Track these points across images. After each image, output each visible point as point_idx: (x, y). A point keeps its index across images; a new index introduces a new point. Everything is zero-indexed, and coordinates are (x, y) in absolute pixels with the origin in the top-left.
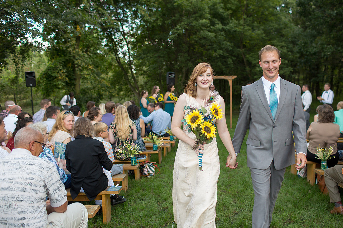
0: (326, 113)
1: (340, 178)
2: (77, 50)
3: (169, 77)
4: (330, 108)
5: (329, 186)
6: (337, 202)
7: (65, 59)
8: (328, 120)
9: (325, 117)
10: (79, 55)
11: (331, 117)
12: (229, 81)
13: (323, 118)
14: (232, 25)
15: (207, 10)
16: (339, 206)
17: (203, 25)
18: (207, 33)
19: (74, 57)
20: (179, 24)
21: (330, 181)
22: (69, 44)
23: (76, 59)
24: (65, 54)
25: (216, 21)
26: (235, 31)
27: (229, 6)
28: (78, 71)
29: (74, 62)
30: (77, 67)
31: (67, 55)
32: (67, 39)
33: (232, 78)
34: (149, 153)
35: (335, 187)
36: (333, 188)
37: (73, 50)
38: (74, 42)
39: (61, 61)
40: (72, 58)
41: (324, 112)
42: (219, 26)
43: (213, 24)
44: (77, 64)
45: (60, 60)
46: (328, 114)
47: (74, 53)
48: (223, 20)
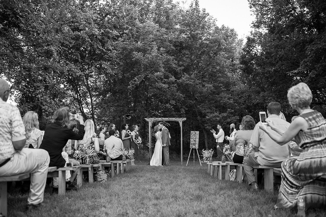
0: (247, 122)
1: (254, 162)
2: (45, 97)
3: (127, 118)
4: (251, 118)
5: (247, 170)
6: (253, 182)
7: (33, 105)
8: (250, 128)
9: (247, 125)
10: (46, 101)
11: (252, 125)
12: (180, 122)
13: (245, 126)
14: (185, 78)
16: (255, 185)
18: (161, 84)
19: (41, 103)
20: (137, 77)
21: (247, 166)
22: (38, 92)
23: (44, 105)
24: (34, 100)
25: (170, 75)
28: (44, 115)
29: (41, 107)
30: (44, 112)
31: (36, 101)
32: (37, 87)
33: (182, 120)
34: (103, 164)
35: (251, 171)
36: (249, 171)
37: (41, 97)
38: (43, 90)
39: (29, 107)
40: (39, 104)
41: (246, 121)
42: (173, 79)
44: (44, 109)
45: (29, 105)
46: (249, 123)
47: (42, 100)
48: (176, 74)
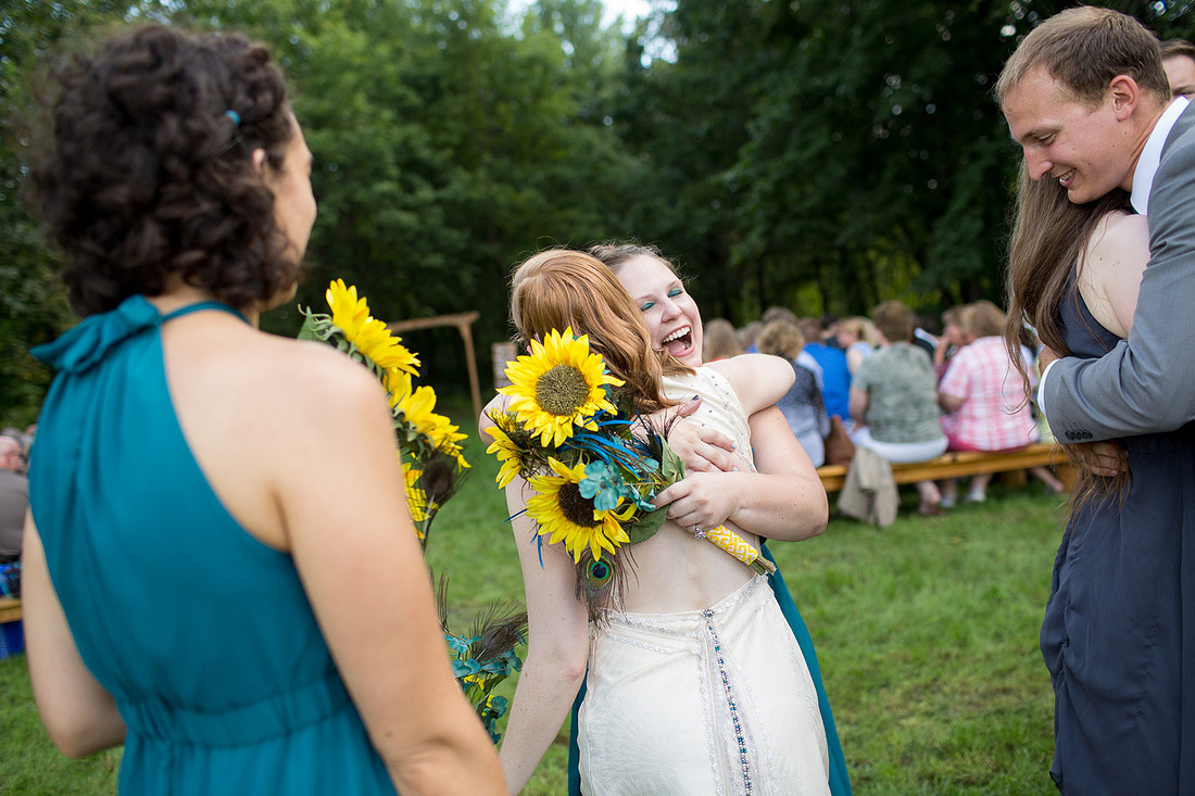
15: (390, 158)
17: (384, 195)
25: (416, 179)
26: (469, 202)
27: (443, 137)
42: (426, 193)
43: (410, 189)
48: (434, 177)
